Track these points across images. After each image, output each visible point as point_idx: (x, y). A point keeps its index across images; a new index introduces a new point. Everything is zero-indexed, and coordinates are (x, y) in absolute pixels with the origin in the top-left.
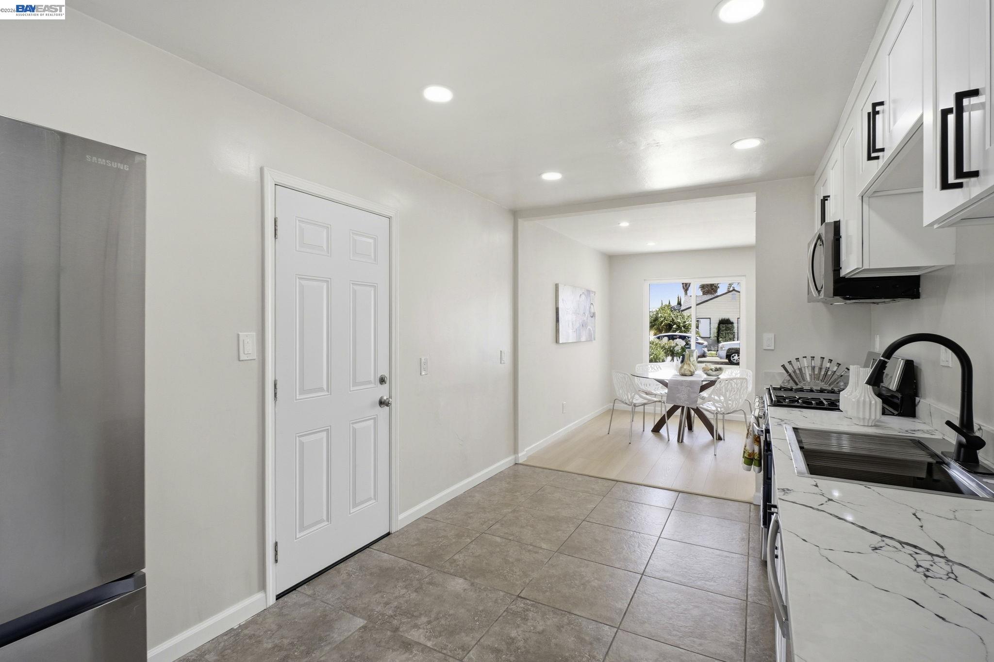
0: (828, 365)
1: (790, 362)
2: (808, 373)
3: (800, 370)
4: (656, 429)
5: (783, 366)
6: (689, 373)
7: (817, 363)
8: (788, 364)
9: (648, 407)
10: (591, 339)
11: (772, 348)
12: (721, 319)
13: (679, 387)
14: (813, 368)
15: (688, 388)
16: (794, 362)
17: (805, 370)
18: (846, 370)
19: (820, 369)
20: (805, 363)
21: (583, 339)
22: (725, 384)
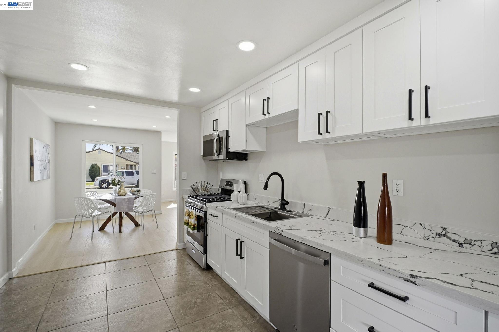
0: (207, 184)
1: (194, 184)
2: (200, 188)
3: (197, 187)
4: (102, 229)
5: (191, 186)
6: (124, 194)
7: (203, 184)
8: (193, 185)
9: (101, 216)
10: (48, 177)
11: (186, 179)
12: (92, 164)
13: (123, 202)
14: (202, 186)
15: (128, 202)
16: (195, 184)
17: (199, 187)
18: (212, 186)
19: (204, 186)
20: (199, 184)
21: (45, 178)
22: (148, 197)
